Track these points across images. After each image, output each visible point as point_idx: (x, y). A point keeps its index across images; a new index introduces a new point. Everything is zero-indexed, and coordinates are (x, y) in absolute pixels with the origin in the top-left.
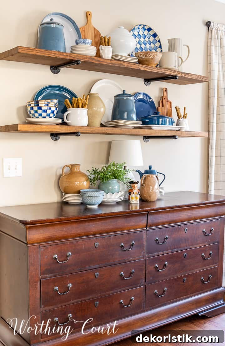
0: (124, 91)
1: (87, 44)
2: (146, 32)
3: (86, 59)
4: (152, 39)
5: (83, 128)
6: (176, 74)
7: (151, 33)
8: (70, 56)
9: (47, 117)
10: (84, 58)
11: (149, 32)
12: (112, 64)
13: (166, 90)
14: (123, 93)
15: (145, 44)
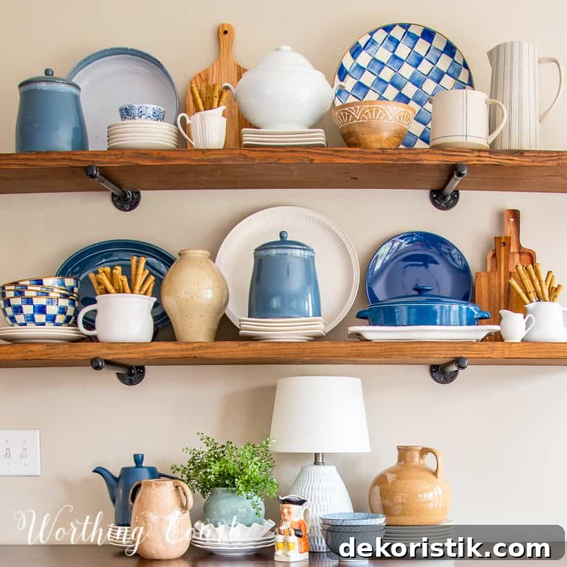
0: (282, 235)
1: (137, 117)
2: (422, 47)
3: (121, 160)
4: (444, 63)
5: (116, 346)
6: (465, 159)
7: (439, 44)
8: (70, 159)
9: (49, 325)
10: (114, 157)
11: (431, 43)
12: (208, 160)
13: (515, 214)
14: (279, 239)
15: (418, 83)
